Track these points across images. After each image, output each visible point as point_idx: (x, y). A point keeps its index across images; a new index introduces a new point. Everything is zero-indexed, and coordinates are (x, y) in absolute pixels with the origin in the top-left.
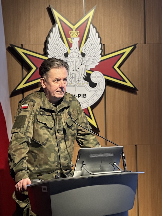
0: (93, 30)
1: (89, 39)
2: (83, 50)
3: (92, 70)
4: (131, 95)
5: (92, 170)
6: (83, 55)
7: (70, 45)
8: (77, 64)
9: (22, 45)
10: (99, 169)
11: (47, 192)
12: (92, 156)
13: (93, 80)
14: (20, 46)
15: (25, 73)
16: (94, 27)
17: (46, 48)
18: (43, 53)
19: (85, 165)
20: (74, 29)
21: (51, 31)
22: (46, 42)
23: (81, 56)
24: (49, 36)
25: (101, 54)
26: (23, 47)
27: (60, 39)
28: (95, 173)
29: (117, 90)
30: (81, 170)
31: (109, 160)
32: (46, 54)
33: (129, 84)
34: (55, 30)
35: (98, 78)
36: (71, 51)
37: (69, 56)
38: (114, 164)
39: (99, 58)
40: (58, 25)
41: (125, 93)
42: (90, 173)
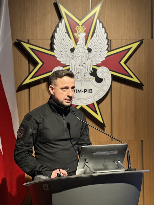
0: (99, 26)
1: (95, 35)
2: (89, 45)
3: (98, 65)
4: (138, 90)
5: (95, 167)
6: (89, 50)
7: (76, 41)
8: (83, 59)
9: (28, 40)
10: (103, 167)
11: (48, 190)
12: (94, 154)
13: (99, 75)
14: (27, 41)
15: (32, 67)
16: (100, 22)
17: (52, 44)
18: (49, 48)
19: (87, 163)
20: (80, 24)
21: (58, 26)
22: (53, 37)
23: (87, 51)
24: (55, 31)
25: (107, 50)
26: (30, 42)
27: (67, 35)
28: (98, 172)
29: (123, 86)
30: (84, 168)
31: (113, 158)
32: (52, 49)
33: (135, 80)
34: (62, 25)
35: (105, 73)
36: (77, 46)
37: (75, 51)
38: (118, 162)
39: (106, 54)
40: (65, 20)
41: (131, 89)
42: (93, 171)
